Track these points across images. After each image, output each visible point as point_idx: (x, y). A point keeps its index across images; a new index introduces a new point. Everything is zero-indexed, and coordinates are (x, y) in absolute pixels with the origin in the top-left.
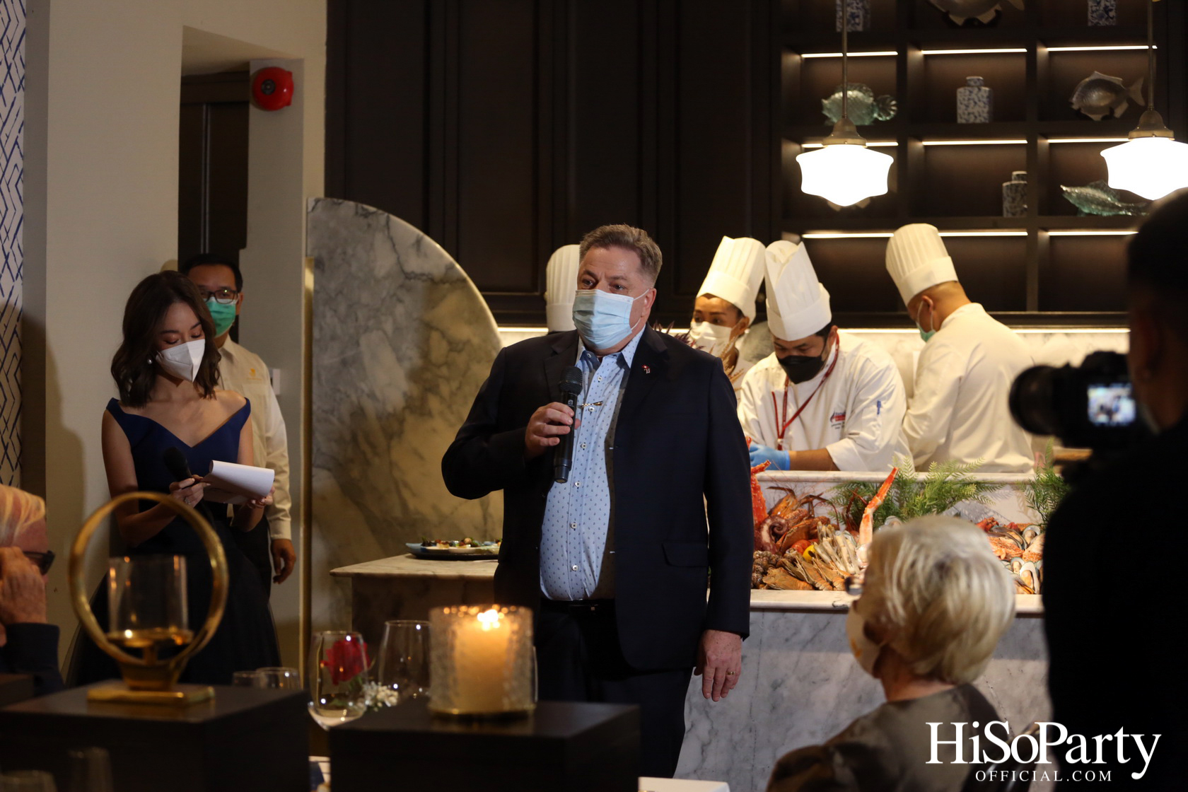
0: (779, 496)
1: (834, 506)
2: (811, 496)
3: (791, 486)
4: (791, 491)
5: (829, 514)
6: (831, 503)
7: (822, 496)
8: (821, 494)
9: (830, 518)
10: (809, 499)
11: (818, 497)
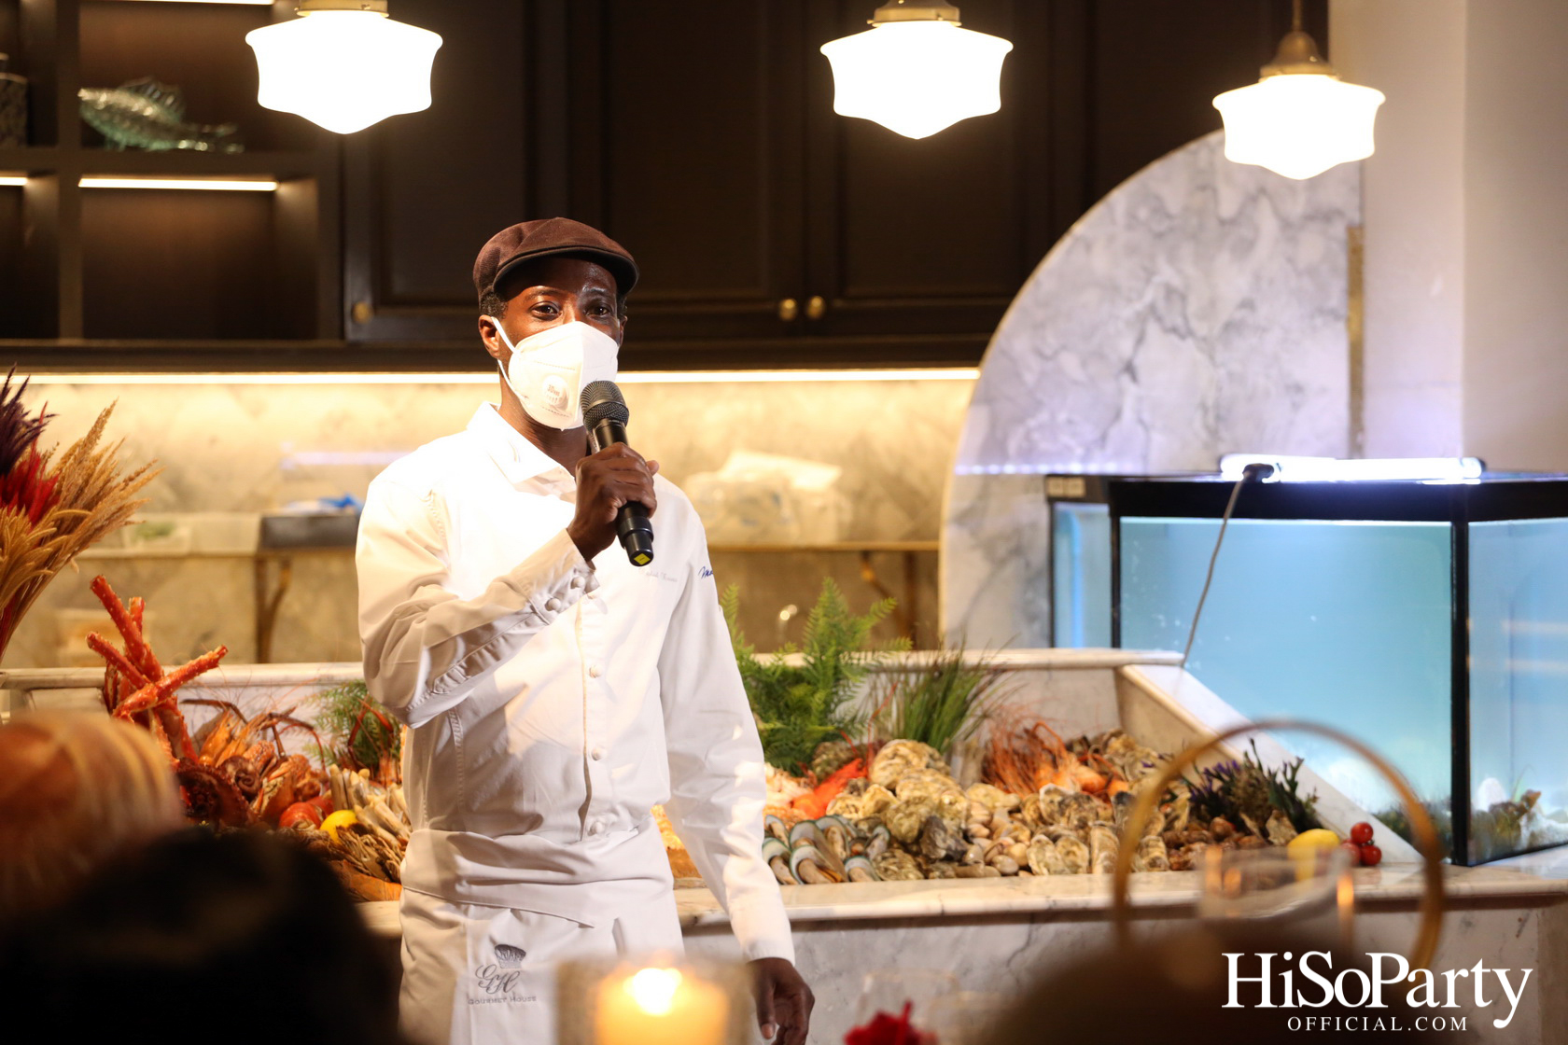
0: (204, 717)
1: (315, 734)
2: (271, 716)
3: (225, 696)
4: (229, 705)
5: (304, 749)
6: (310, 728)
7: (292, 716)
8: (292, 710)
9: (307, 757)
10: (270, 721)
11: (285, 717)
